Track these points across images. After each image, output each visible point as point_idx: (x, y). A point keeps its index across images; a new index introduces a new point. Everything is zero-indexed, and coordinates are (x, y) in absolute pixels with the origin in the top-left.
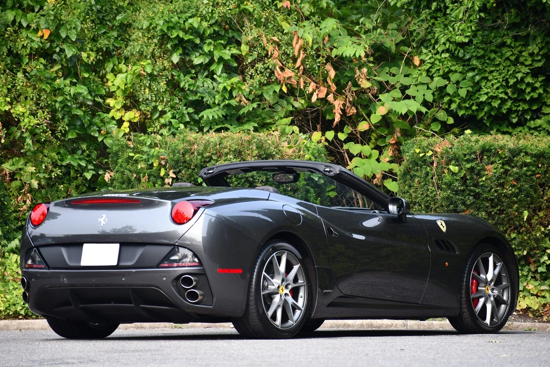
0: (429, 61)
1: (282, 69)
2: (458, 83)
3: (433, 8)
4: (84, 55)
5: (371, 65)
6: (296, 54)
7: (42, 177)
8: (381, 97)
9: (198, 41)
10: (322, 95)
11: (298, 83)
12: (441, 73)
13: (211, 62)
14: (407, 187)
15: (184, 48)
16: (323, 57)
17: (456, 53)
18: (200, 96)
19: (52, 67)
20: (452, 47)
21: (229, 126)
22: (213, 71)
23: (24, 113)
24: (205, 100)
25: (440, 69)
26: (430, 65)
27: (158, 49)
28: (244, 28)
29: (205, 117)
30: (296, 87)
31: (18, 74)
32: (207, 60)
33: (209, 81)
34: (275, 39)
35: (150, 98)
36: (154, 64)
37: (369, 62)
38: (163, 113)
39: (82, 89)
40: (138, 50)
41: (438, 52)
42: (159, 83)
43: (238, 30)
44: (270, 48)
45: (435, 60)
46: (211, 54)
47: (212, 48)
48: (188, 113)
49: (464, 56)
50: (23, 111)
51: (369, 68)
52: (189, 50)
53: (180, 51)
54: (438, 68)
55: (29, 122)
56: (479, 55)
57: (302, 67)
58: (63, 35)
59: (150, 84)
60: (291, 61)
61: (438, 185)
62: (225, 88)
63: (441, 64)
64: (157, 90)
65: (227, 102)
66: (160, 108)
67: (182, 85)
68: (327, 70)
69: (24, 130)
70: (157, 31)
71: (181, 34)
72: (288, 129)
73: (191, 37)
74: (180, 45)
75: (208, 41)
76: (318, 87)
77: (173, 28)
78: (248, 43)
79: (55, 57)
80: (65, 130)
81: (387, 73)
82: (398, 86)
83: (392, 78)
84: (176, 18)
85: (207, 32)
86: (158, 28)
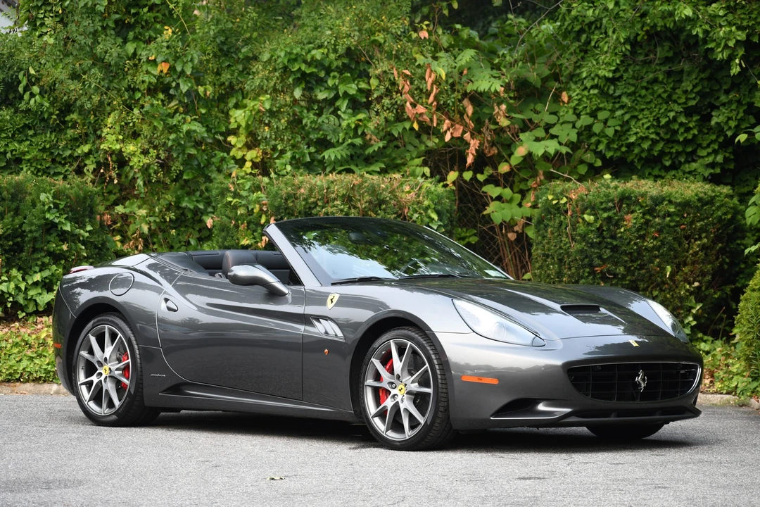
0: (576, 97)
1: (414, 106)
2: (605, 122)
3: (583, 41)
4: (201, 89)
5: (512, 101)
6: (429, 88)
7: (152, 221)
8: (521, 136)
9: (322, 74)
10: (457, 134)
11: (432, 120)
12: (588, 111)
13: (337, 97)
14: (540, 238)
15: (307, 82)
16: (458, 92)
17: (606, 89)
18: (322, 135)
19: (169, 102)
20: (602, 83)
21: (353, 168)
22: (338, 106)
23: (134, 152)
24: (329, 138)
25: (586, 107)
26: (576, 102)
27: (280, 83)
28: (373, 60)
29: (326, 157)
30: (430, 125)
31: (135, 110)
32: (332, 95)
33: (332, 118)
34: (407, 72)
35: (268, 136)
36: (274, 100)
37: (511, 98)
38: (283, 152)
39: (195, 125)
40: (257, 84)
41: (586, 88)
42: (280, 120)
43: (368, 63)
44: (400, 82)
45: (583, 97)
46: (336, 88)
47: (337, 81)
48: (310, 154)
49: (614, 92)
50: (134, 150)
51: (509, 106)
52: (313, 84)
53: (303, 86)
54: (585, 105)
55: (139, 161)
56: (629, 91)
57: (435, 103)
58: (179, 69)
59: (269, 121)
60: (424, 96)
62: (349, 125)
63: (588, 102)
64: (277, 128)
65: (349, 141)
66: (279, 148)
67: (304, 122)
68: (463, 106)
69: (136, 170)
70: (278, 64)
71: (303, 67)
72: (419, 170)
73: (314, 70)
74: (303, 78)
75: (332, 74)
76: (452, 126)
77: (295, 60)
78: (378, 77)
79: (172, 92)
80: (180, 171)
81: (532, 110)
82: (542, 124)
83: (535, 115)
84: (299, 49)
85: (333, 64)
86: (279, 60)
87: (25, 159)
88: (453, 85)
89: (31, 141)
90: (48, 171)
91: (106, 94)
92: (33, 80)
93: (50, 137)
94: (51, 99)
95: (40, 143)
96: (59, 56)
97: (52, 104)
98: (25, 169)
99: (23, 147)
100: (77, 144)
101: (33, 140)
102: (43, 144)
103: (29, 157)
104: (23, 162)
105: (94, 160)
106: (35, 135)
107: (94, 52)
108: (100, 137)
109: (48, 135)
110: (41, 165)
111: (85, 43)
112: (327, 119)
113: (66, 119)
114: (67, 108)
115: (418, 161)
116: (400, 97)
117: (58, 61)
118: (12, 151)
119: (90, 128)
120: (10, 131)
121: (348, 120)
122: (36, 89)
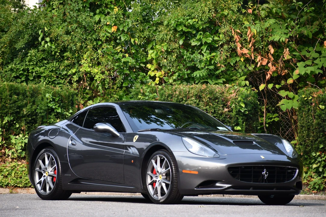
1: (242, 49)
4: (132, 40)
5: (293, 46)
6: (249, 39)
8: (298, 64)
9: (194, 32)
10: (264, 64)
11: (251, 56)
13: (201, 45)
15: (186, 37)
16: (265, 41)
18: (193, 64)
19: (116, 47)
21: (209, 81)
22: (202, 50)
23: (97, 72)
24: (197, 66)
27: (173, 37)
28: (222, 25)
29: (195, 76)
30: (251, 59)
31: (98, 50)
32: (199, 43)
33: (199, 56)
34: (239, 31)
35: (166, 65)
36: (169, 45)
39: (130, 59)
40: (161, 37)
42: (172, 56)
43: (219, 26)
44: (236, 37)
46: (201, 40)
47: (202, 36)
48: (187, 74)
50: (97, 71)
52: (189, 38)
53: (184, 38)
57: (253, 47)
58: (121, 29)
59: (167, 57)
60: (247, 44)
61: (314, 117)
62: (207, 59)
64: (171, 60)
65: (206, 67)
66: (172, 70)
67: (185, 57)
68: (268, 49)
69: (99, 82)
70: (172, 27)
71: (184, 29)
72: (243, 83)
73: (190, 30)
74: (184, 34)
75: (199, 33)
76: (262, 59)
77: (180, 25)
78: (224, 34)
79: (118, 41)
80: (121, 82)
81: (306, 51)
82: (311, 58)
83: (307, 53)
84: (182, 20)
85: (200, 27)
86: (172, 25)
87: (42, 76)
88: (262, 37)
89: (46, 67)
90: (55, 82)
91: (84, 42)
92: (47, 34)
93: (56, 65)
94: (56, 45)
95: (50, 68)
96: (60, 22)
97: (56, 47)
98: (42, 81)
99: (42, 69)
100: (69, 69)
101: (47, 66)
102: (52, 68)
103: (45, 75)
104: (42, 77)
105: (78, 76)
106: (48, 63)
107: (78, 20)
108: (80, 65)
109: (55, 64)
110: (51, 79)
111: (73, 15)
112: (197, 56)
113: (64, 55)
114: (64, 50)
115: (243, 78)
116: (233, 44)
117: (59, 25)
118: (36, 71)
119: (76, 60)
120: (35, 61)
121: (207, 56)
122: (48, 39)
